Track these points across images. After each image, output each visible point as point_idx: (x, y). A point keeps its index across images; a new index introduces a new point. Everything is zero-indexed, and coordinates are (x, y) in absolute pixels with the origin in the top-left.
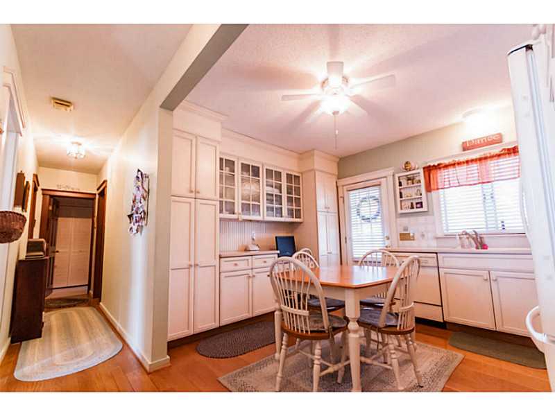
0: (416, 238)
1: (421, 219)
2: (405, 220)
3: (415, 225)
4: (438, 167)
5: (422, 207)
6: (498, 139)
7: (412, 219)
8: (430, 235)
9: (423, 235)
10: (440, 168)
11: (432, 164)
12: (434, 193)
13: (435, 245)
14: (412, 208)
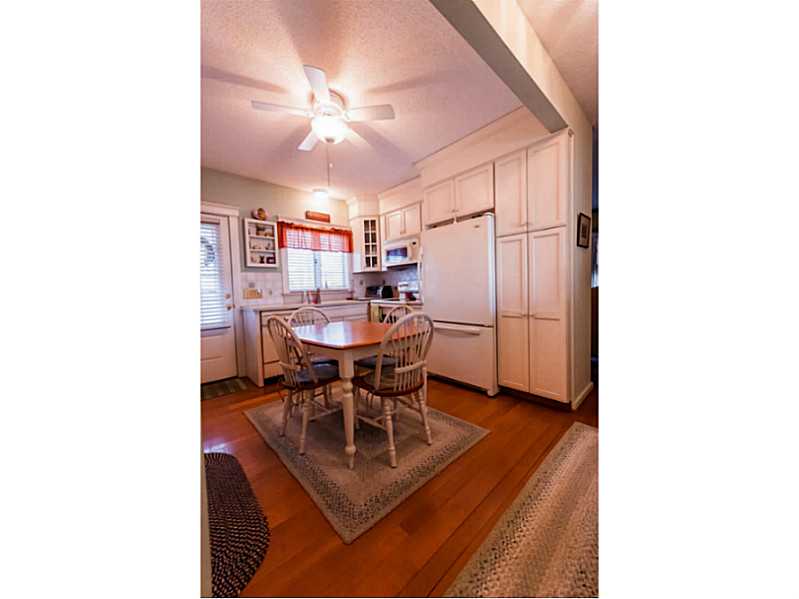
0: (264, 294)
1: (269, 275)
2: (251, 276)
3: (262, 281)
4: (290, 226)
5: (275, 263)
6: (327, 219)
7: (260, 275)
8: (277, 293)
9: (271, 293)
10: (291, 228)
11: (286, 221)
12: (283, 250)
13: (282, 302)
14: (262, 262)
